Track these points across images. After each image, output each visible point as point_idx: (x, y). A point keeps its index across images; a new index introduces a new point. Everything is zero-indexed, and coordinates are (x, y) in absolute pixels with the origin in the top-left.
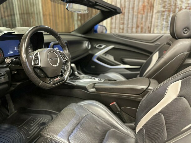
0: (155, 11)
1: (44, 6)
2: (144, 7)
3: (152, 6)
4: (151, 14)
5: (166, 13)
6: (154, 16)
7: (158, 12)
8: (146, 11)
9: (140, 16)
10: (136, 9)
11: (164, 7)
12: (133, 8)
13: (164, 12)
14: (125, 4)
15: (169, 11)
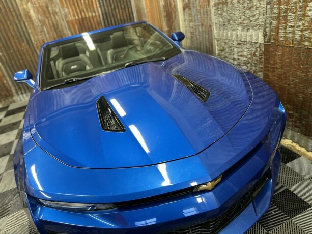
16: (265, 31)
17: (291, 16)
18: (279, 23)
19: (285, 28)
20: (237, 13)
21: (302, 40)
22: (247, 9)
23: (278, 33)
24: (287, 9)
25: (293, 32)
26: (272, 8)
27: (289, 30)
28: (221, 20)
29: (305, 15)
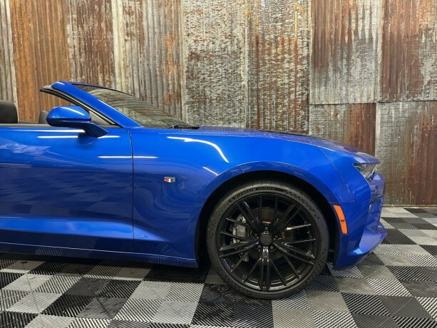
0: (183, 102)
1: (20, 91)
2: (170, 96)
3: (179, 96)
4: (179, 106)
5: (197, 104)
6: (183, 108)
7: (187, 103)
8: (172, 101)
9: (166, 108)
10: (160, 98)
11: (193, 97)
12: (157, 97)
13: (193, 103)
14: (145, 93)
15: (199, 102)
16: (248, 123)
17: (268, 113)
18: (259, 117)
19: (264, 120)
20: (218, 110)
21: (277, 127)
22: (228, 108)
23: (259, 124)
24: (264, 109)
25: (271, 123)
26: (252, 108)
27: (267, 121)
28: (197, 116)
29: (277, 112)
